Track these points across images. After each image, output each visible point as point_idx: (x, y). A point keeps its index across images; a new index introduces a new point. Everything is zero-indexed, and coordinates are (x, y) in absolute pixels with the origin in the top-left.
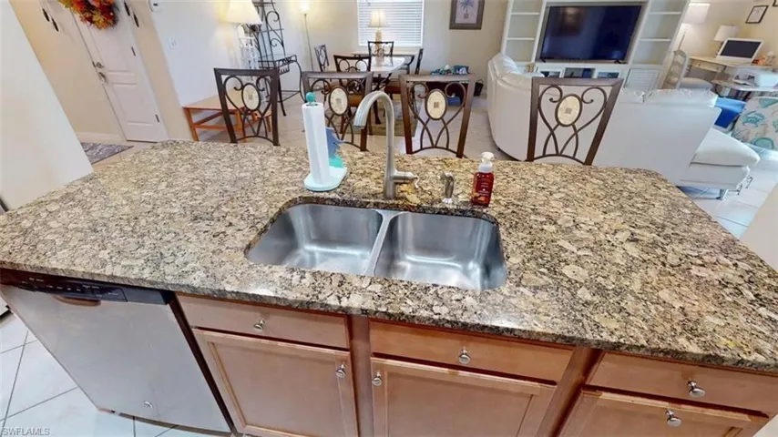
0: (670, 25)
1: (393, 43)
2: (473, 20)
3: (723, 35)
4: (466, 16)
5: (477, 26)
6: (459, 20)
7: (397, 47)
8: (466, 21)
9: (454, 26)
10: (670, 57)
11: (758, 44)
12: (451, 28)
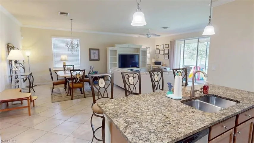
0: (145, 58)
1: (74, 65)
2: (97, 58)
3: (154, 60)
4: (95, 57)
5: (98, 60)
6: (92, 58)
9: (91, 60)
10: (147, 65)
11: (161, 62)
12: (90, 60)
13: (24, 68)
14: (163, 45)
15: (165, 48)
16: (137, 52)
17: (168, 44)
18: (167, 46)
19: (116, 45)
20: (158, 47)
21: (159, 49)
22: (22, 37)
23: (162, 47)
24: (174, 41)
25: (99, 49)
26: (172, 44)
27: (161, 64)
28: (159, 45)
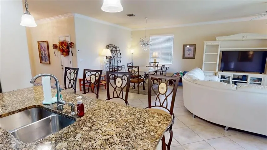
2: (191, 55)
4: (189, 54)
6: (186, 55)
7: (159, 64)
8: (189, 56)
9: (184, 57)
13: (121, 62)
22: (132, 39)
25: (195, 45)
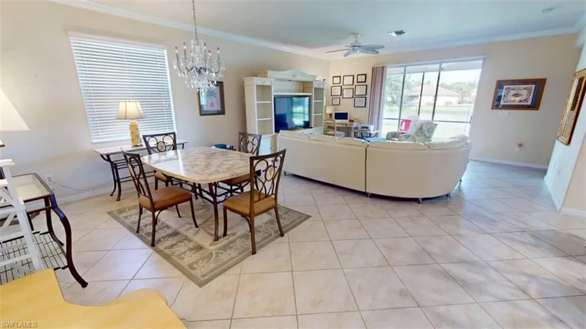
2: (217, 107)
3: (330, 110)
4: (212, 105)
5: (222, 112)
8: (213, 108)
9: (202, 113)
11: (347, 114)
12: (201, 115)
14: (352, 77)
15: (355, 83)
16: (304, 92)
17: (366, 75)
18: (362, 78)
19: (269, 73)
20: (337, 80)
21: (341, 84)
23: (348, 81)
24: (383, 67)
25: (222, 83)
26: (378, 73)
27: (347, 119)
28: (340, 77)
